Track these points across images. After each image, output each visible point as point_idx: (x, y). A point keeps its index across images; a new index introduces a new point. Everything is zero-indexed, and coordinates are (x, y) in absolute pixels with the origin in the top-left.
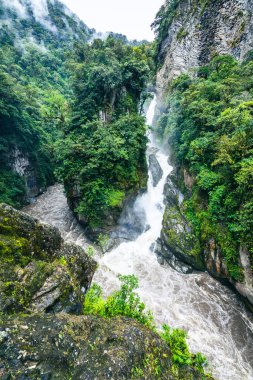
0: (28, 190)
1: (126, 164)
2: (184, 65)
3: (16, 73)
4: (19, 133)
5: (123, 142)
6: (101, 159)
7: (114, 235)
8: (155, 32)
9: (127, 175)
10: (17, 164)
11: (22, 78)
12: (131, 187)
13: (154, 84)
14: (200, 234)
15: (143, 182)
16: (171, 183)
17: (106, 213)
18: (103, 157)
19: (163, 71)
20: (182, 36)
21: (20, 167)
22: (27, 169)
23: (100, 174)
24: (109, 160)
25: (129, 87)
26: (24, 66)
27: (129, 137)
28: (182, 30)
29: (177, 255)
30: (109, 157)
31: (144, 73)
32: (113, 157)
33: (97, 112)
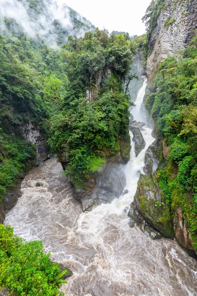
0: (38, 156)
1: (107, 135)
2: (170, 49)
4: (32, 111)
5: (103, 116)
8: (147, 24)
9: (108, 144)
10: (31, 135)
11: (46, 72)
12: (112, 155)
13: (145, 68)
14: (170, 203)
15: (125, 151)
16: (151, 153)
17: (88, 176)
18: (84, 128)
19: (152, 57)
20: (169, 24)
21: (32, 137)
22: (38, 139)
24: (89, 131)
25: (113, 69)
26: (48, 63)
27: (110, 112)
28: (169, 19)
29: (147, 220)
31: (125, 56)
32: (93, 129)
33: (84, 91)
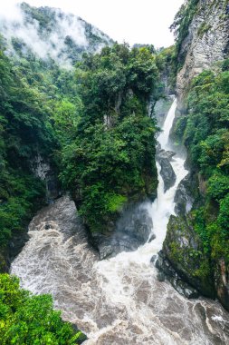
0: (48, 193)
1: (128, 168)
2: (206, 60)
3: (52, 92)
4: (41, 142)
5: (123, 144)
6: (100, 162)
7: (114, 242)
9: (130, 179)
10: (40, 169)
11: (57, 96)
12: (135, 193)
13: (174, 86)
14: (210, 252)
15: (151, 187)
16: (183, 189)
17: (106, 218)
18: (102, 160)
19: (183, 72)
20: (203, 31)
21: (41, 172)
22: (49, 173)
23: (100, 178)
24: (108, 163)
25: (135, 90)
26: (59, 86)
27: (132, 139)
28: (203, 25)
29: (180, 273)
30: (109, 160)
31: (150, 72)
32: (112, 160)
33: (101, 117)
